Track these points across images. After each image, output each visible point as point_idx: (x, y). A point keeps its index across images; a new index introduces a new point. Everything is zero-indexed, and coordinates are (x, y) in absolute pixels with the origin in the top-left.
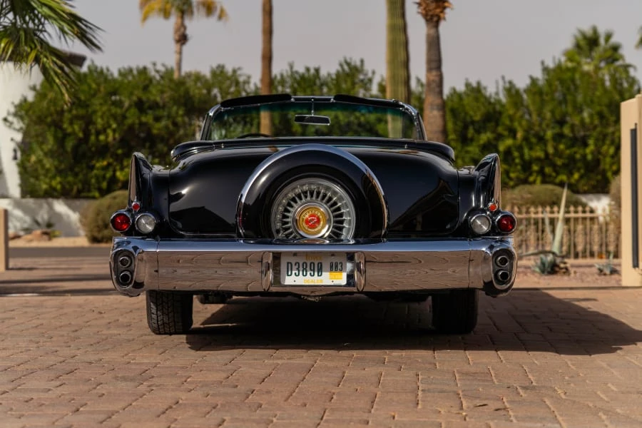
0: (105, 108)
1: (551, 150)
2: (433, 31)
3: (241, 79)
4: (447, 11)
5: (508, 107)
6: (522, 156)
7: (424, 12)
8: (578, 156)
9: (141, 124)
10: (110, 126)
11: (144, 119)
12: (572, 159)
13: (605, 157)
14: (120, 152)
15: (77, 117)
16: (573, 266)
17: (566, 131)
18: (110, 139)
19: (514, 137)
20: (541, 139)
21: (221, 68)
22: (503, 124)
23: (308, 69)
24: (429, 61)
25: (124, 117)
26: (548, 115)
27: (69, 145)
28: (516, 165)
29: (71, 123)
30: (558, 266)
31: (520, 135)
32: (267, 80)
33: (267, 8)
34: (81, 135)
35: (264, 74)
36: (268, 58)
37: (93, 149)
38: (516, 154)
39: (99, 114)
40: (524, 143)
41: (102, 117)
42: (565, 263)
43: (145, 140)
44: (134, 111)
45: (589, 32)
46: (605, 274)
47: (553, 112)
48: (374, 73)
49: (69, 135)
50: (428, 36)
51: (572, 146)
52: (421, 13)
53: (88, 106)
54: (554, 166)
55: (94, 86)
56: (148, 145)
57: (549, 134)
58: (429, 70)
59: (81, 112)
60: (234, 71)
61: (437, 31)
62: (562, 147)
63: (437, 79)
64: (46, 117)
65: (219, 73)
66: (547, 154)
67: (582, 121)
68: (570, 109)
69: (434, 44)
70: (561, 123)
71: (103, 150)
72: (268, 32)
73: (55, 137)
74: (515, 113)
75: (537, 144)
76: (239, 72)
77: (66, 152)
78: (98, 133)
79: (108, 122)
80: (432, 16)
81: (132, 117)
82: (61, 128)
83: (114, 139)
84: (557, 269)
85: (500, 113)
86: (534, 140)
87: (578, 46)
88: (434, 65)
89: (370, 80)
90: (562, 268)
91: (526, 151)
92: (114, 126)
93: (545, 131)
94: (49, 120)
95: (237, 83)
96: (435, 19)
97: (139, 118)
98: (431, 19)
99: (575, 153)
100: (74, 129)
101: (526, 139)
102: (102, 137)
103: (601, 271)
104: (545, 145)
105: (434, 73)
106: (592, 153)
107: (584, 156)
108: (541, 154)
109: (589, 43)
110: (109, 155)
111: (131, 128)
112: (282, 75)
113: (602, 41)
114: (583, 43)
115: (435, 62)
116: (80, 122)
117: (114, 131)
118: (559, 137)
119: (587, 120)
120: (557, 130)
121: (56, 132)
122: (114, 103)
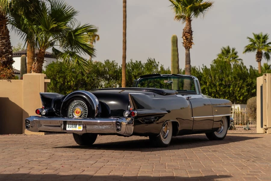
0: (70, 74)
1: (218, 89)
2: (188, 52)
3: (115, 64)
4: (192, 45)
5: (204, 74)
6: (208, 91)
7: (185, 46)
8: (227, 91)
9: (83, 79)
10: (72, 80)
11: (83, 78)
12: (225, 92)
13: (236, 91)
14: (75, 88)
15: (61, 77)
16: (237, 128)
17: (223, 83)
18: (72, 84)
19: (206, 85)
20: (215, 85)
21: (108, 60)
22: (203, 80)
23: (137, 61)
24: (186, 62)
25: (77, 77)
26: (217, 78)
27: (58, 86)
28: (206, 94)
29: (59, 78)
30: (232, 127)
31: (208, 84)
32: (124, 65)
33: (125, 41)
34: (62, 83)
35: (123, 63)
36: (124, 58)
37: (66, 87)
38: (206, 90)
39: (69, 76)
40: (209, 87)
41: (69, 77)
42: (234, 126)
43: (83, 84)
44: (80, 75)
45: (227, 48)
46: (246, 130)
47: (219, 77)
48: (159, 63)
49: (58, 82)
50: (186, 53)
51: (225, 88)
52: (184, 46)
53: (64, 73)
54: (219, 94)
55: (66, 67)
56: (84, 86)
57: (218, 84)
58: (186, 64)
59: (63, 75)
60: (113, 62)
61: (189, 52)
62: (222, 88)
63: (189, 67)
64: (51, 77)
65: (107, 62)
66: (217, 90)
67: (229, 79)
68: (224, 76)
69: (188, 56)
70: (222, 80)
71: (70, 88)
72: (125, 49)
73: (54, 83)
74: (206, 77)
75: (213, 87)
76: (114, 62)
77: (57, 88)
78: (68, 82)
79: (71, 78)
80: (187, 47)
81: (80, 77)
82: (56, 80)
83: (73, 84)
84: (232, 128)
85: (201, 76)
86: (212, 86)
87: (223, 53)
88: (188, 63)
89: (157, 65)
90: (234, 128)
91: (210, 89)
92: (73, 80)
93: (216, 83)
94: (52, 77)
95: (114, 66)
96: (188, 48)
97: (82, 77)
98: (187, 48)
99: (226, 90)
100: (60, 80)
101: (210, 85)
102: (69, 83)
103: (245, 129)
104: (216, 87)
105: (188, 65)
106: (232, 90)
107: (229, 91)
108: (215, 90)
109: (227, 52)
110: (71, 89)
111: (79, 80)
112: (129, 63)
113: (231, 51)
114: (225, 52)
115: (188, 61)
116: (62, 78)
117: (73, 81)
118: (221, 85)
119: (230, 79)
120: (220, 82)
121: (54, 81)
122: (73, 72)
